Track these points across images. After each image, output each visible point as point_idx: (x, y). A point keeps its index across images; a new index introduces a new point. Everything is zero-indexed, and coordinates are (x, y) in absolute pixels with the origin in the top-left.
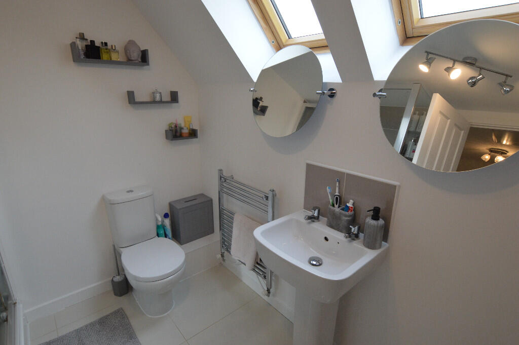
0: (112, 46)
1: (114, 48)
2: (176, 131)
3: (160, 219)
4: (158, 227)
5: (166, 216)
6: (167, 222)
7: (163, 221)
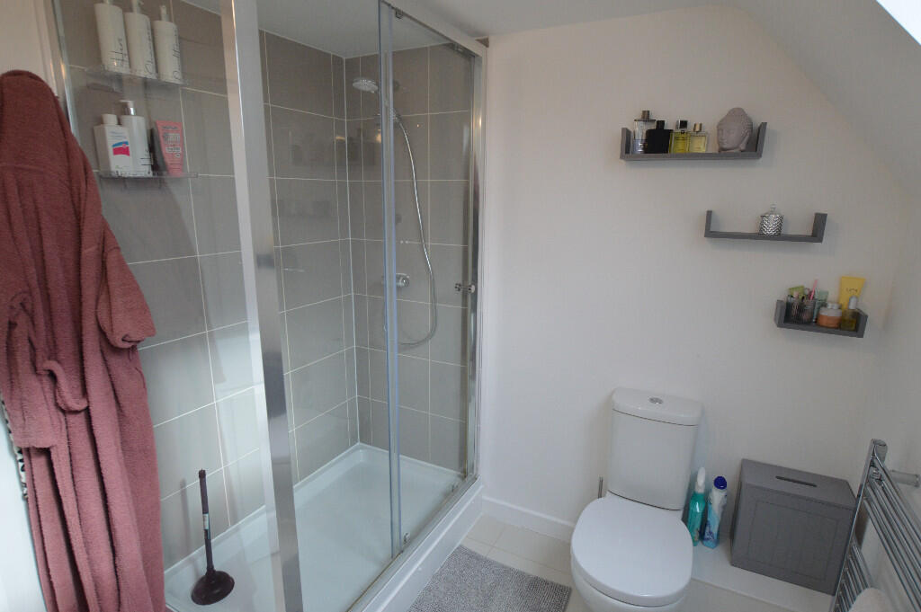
0: (695, 125)
1: (697, 129)
2: (801, 308)
3: (701, 481)
4: (691, 496)
5: (720, 483)
6: (717, 497)
7: (707, 492)
